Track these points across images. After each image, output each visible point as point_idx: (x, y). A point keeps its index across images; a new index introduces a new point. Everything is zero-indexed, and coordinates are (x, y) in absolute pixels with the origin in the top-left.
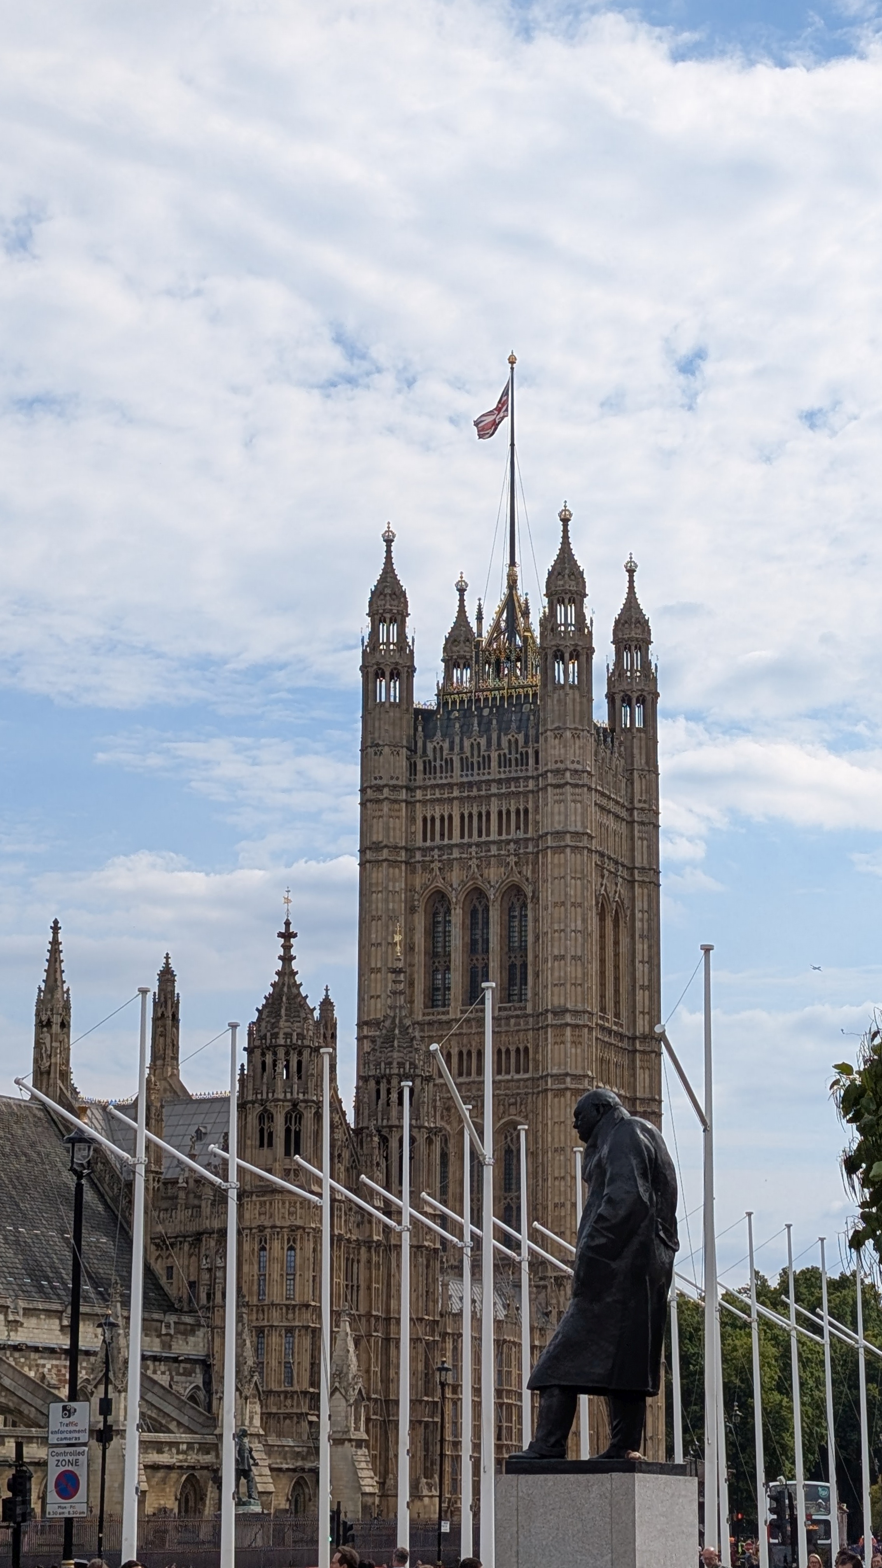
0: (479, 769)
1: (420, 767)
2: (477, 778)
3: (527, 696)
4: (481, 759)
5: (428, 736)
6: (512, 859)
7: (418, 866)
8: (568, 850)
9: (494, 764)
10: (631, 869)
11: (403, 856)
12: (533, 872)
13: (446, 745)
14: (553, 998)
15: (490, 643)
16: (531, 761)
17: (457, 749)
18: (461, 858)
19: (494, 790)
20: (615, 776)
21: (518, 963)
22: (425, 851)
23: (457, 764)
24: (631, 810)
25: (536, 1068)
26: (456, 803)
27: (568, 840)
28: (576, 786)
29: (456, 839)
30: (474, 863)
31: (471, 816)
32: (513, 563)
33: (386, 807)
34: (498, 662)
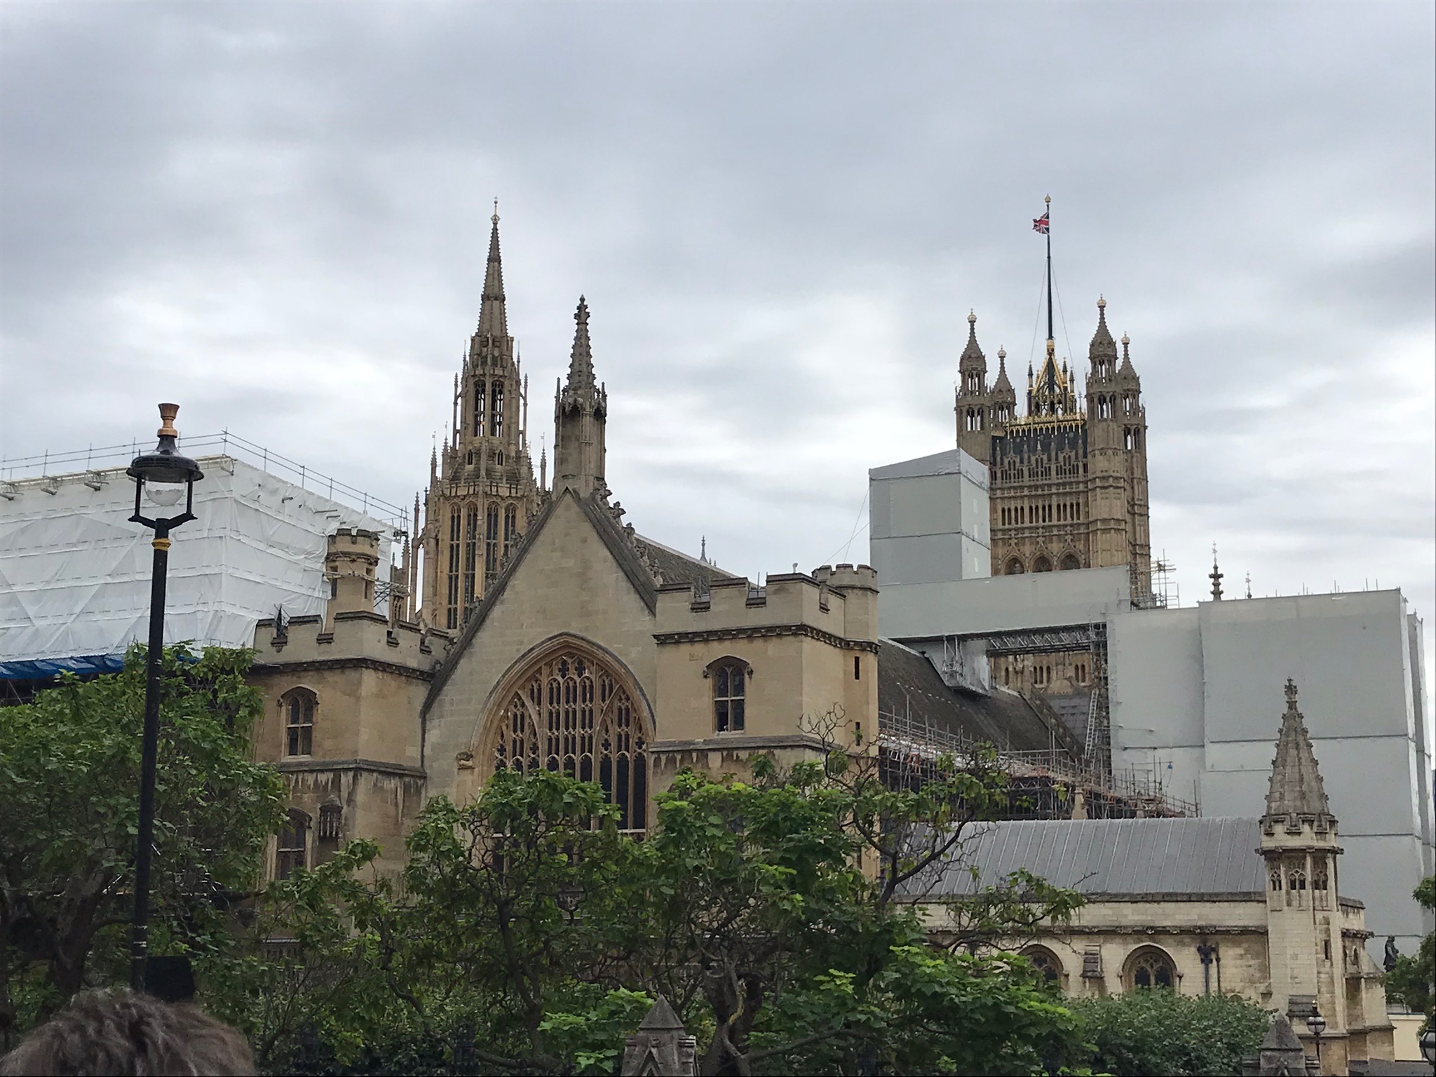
0: (1042, 476)
1: (999, 475)
2: (1040, 483)
3: (1071, 427)
4: (1043, 470)
5: (1004, 453)
6: (1069, 538)
7: (1000, 542)
8: (1113, 531)
9: (1053, 473)
12: (1085, 546)
16: (1081, 470)
18: (1031, 537)
19: (1054, 490)
22: (1004, 531)
23: (1026, 473)
26: (1026, 499)
27: (1112, 524)
30: (1040, 540)
31: (1037, 508)
34: (1052, 404)
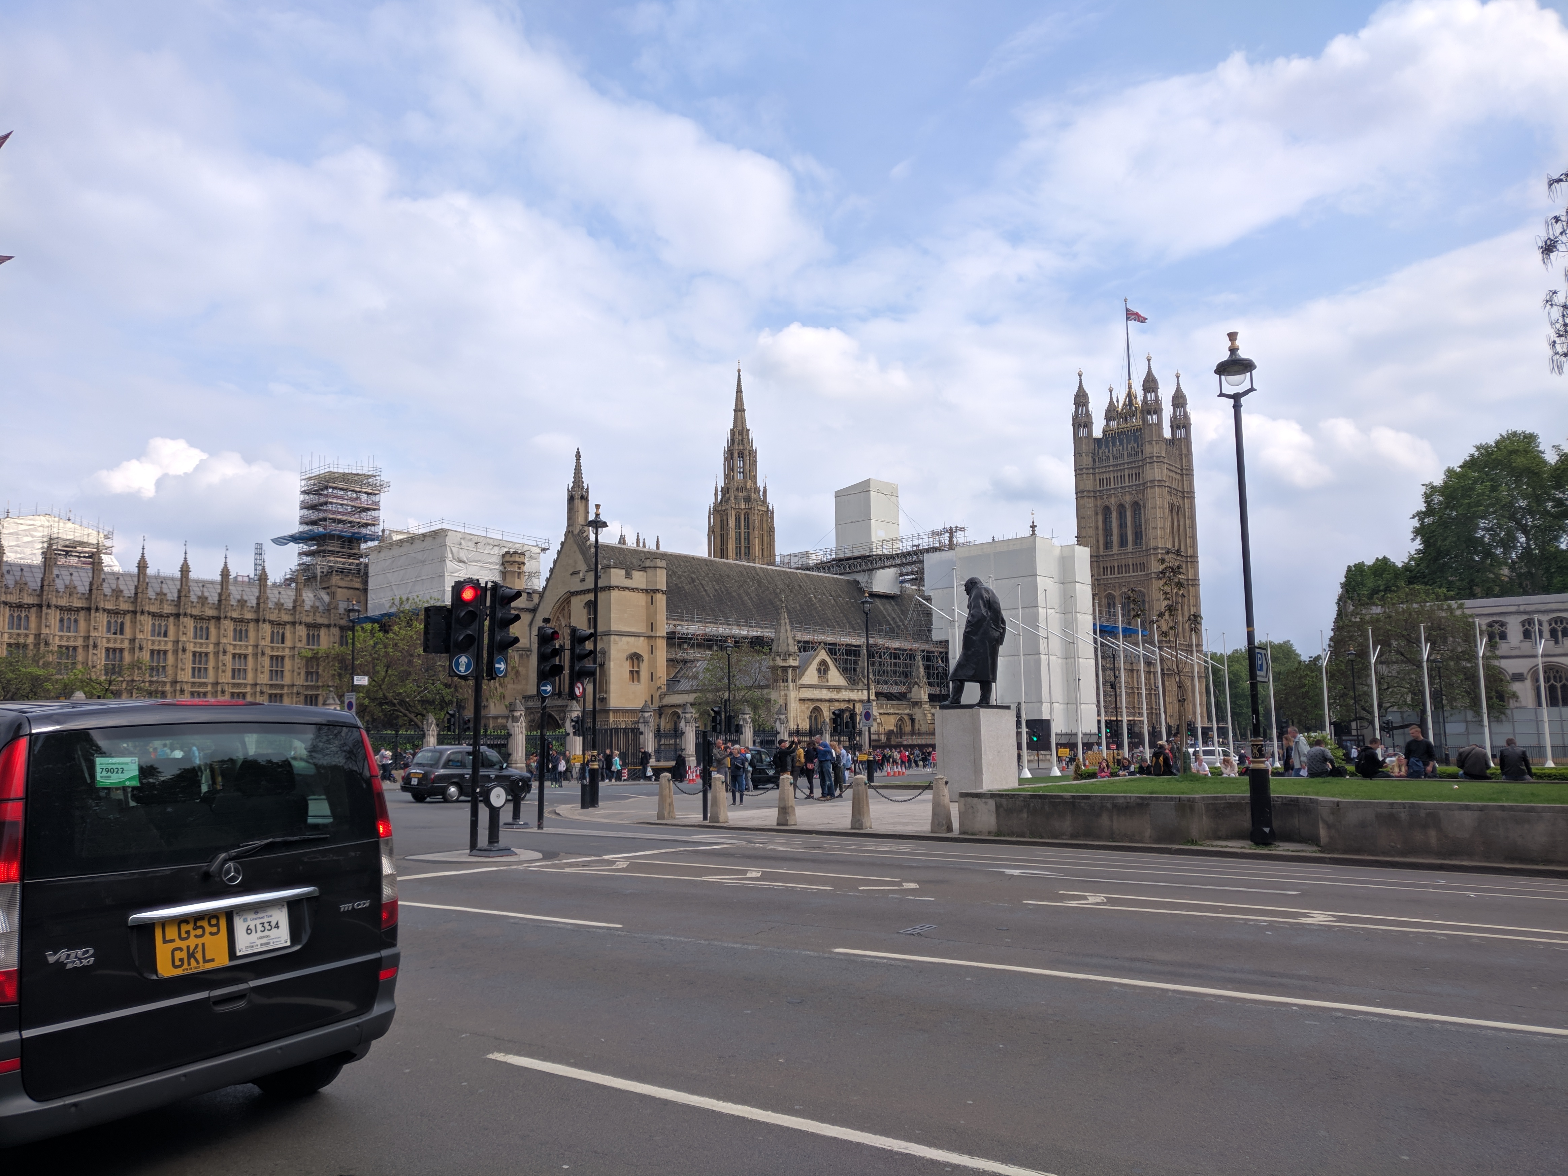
0: (1120, 459)
1: (1097, 460)
2: (1119, 462)
3: (1137, 429)
5: (1099, 447)
6: (1134, 492)
7: (1098, 497)
8: (1156, 487)
9: (1126, 456)
10: (1183, 492)
11: (1092, 494)
13: (1107, 451)
14: (1152, 544)
15: (1122, 410)
16: (1140, 454)
17: (1111, 451)
19: (1126, 466)
20: (1175, 457)
21: (1139, 531)
22: (1100, 491)
23: (1111, 458)
24: (1182, 470)
25: (1148, 570)
27: (1156, 483)
28: (1158, 462)
29: (1112, 486)
30: (1120, 494)
31: (1117, 477)
32: (1130, 379)
33: (1085, 476)
34: (1126, 417)
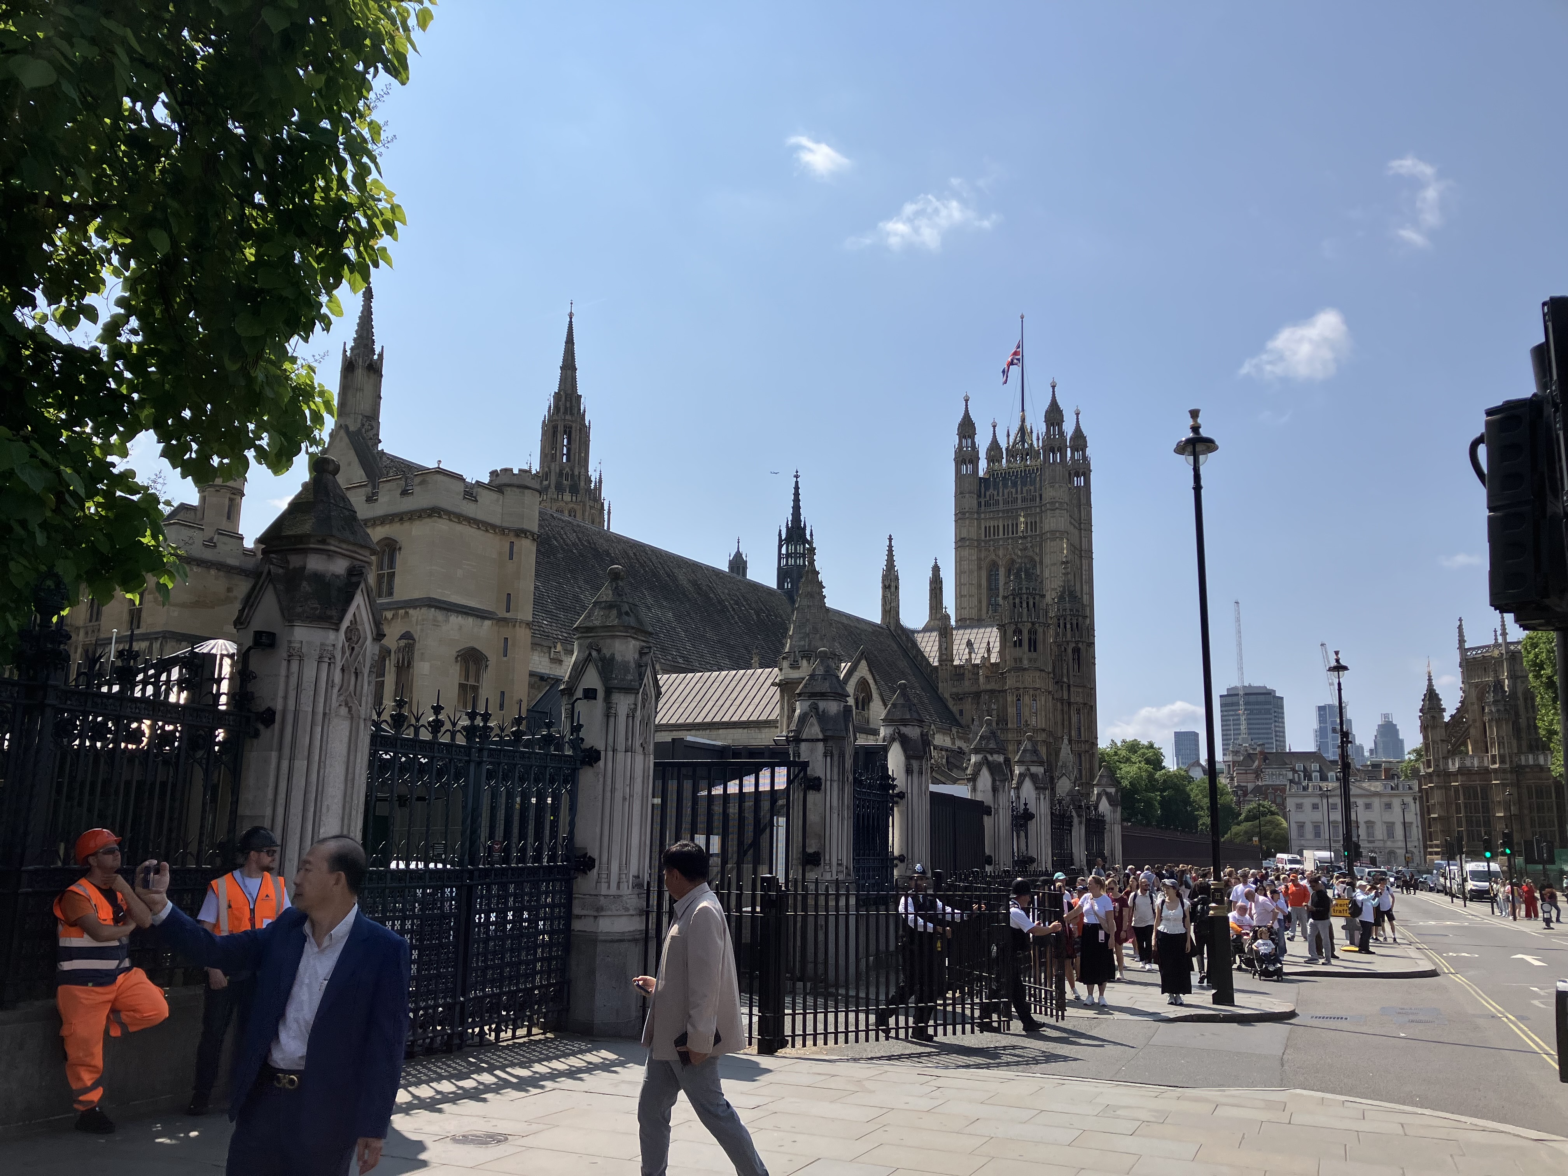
0: (1012, 503)
1: (983, 503)
4: (1013, 499)
5: (987, 488)
7: (983, 548)
9: (1019, 501)
10: (1081, 551)
11: (976, 544)
12: (1040, 550)
13: (996, 493)
15: (1013, 448)
16: (1038, 499)
17: (1001, 495)
18: (1004, 545)
22: (985, 542)
23: (1001, 502)
26: (1001, 519)
27: (1058, 534)
28: (1061, 509)
29: (1001, 536)
30: (1010, 547)
32: (1023, 410)
33: (967, 521)
